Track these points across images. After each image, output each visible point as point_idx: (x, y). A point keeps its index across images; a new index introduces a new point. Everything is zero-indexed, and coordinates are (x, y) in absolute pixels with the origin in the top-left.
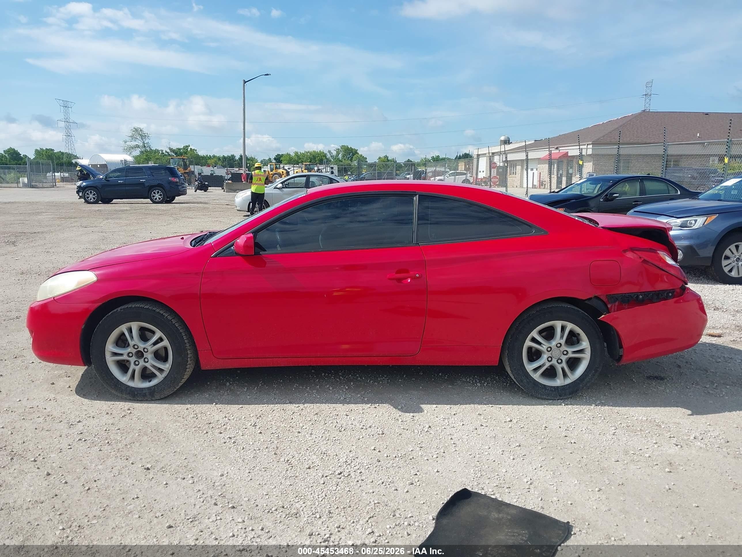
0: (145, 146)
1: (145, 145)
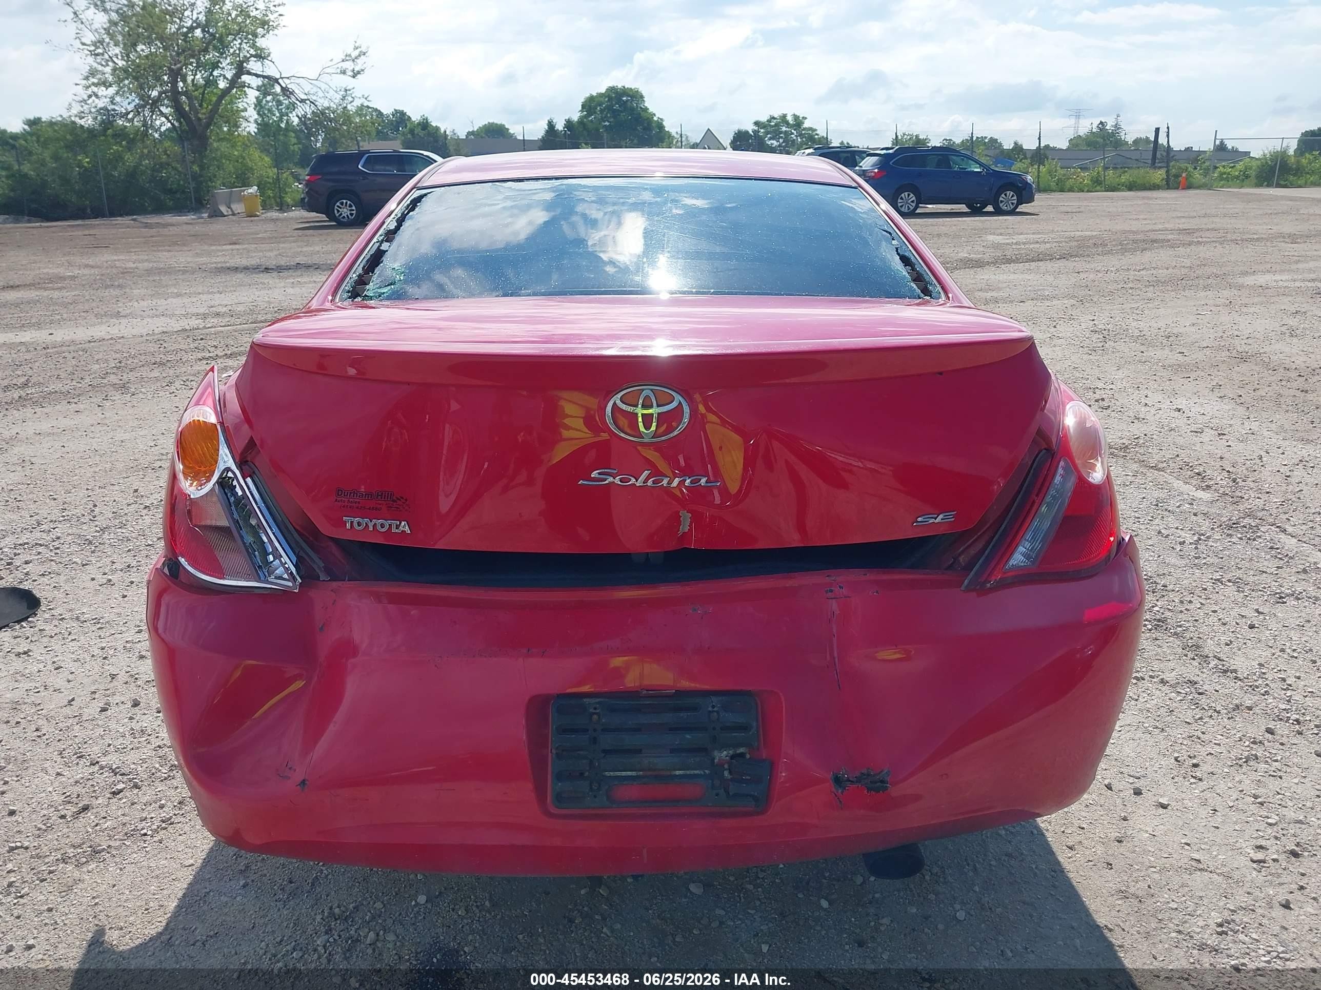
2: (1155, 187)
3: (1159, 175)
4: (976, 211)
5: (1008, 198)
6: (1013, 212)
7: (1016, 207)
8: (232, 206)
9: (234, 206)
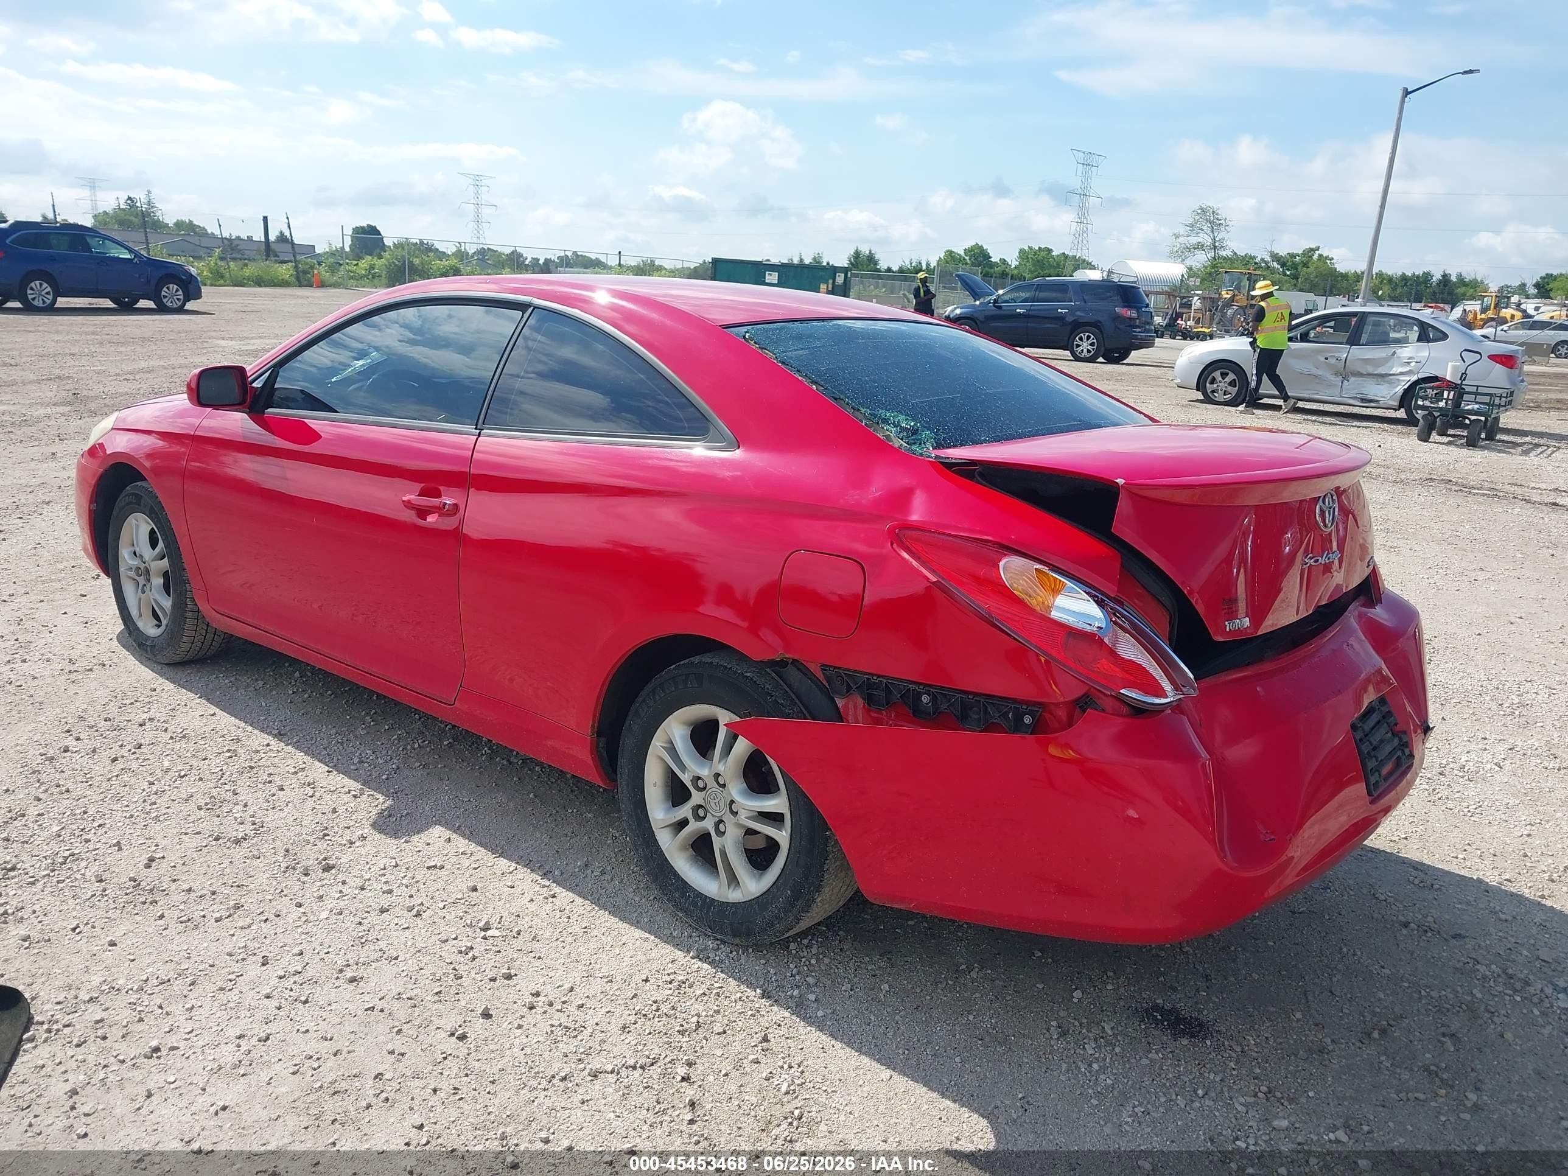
0: (1215, 247)
1: (1217, 244)
2: (284, 284)
3: (285, 271)
4: (126, 307)
5: (172, 293)
6: (180, 310)
7: (184, 304)
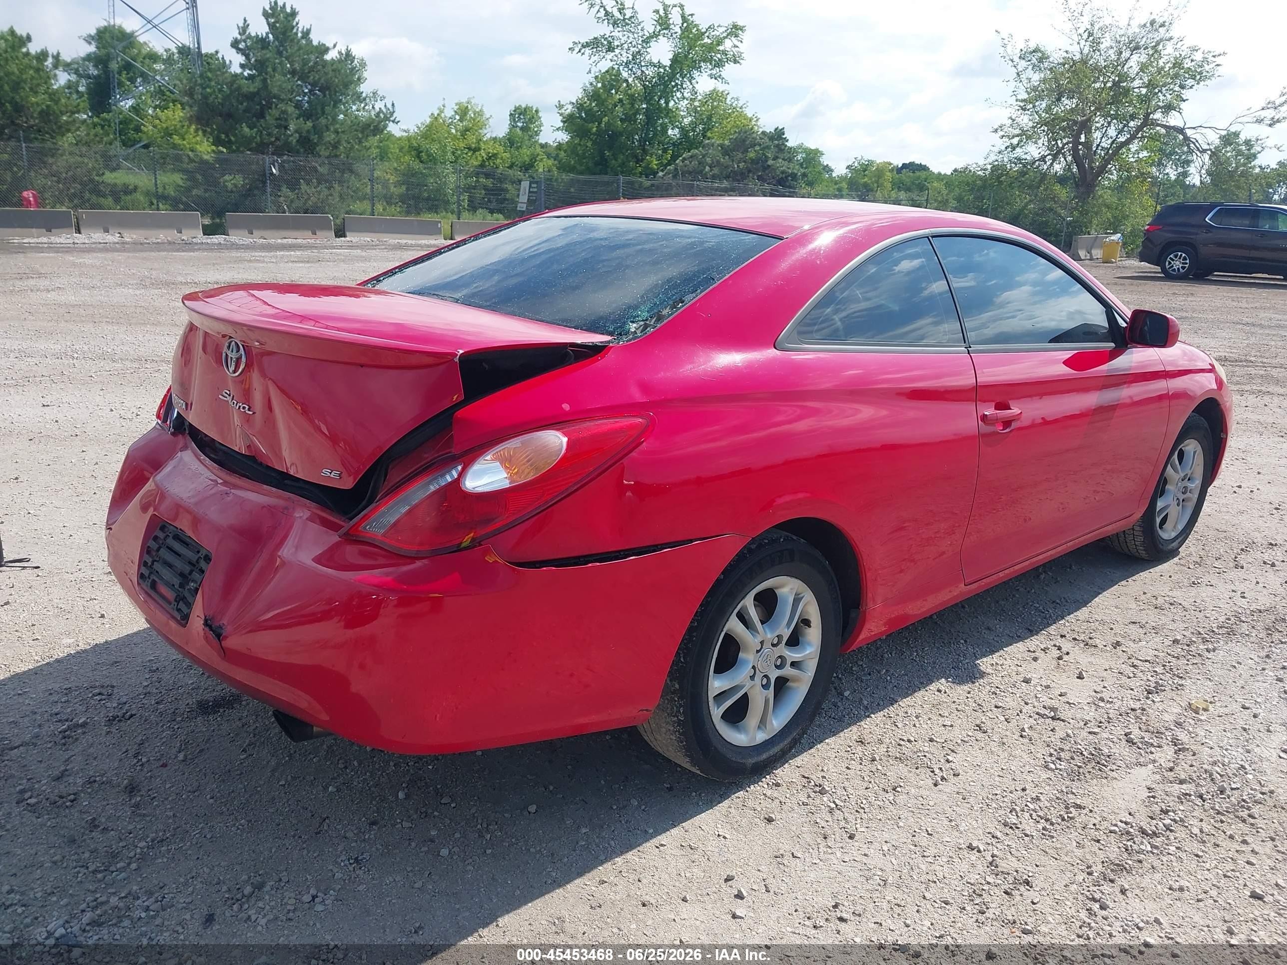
8: (1093, 252)
9: (1094, 252)
